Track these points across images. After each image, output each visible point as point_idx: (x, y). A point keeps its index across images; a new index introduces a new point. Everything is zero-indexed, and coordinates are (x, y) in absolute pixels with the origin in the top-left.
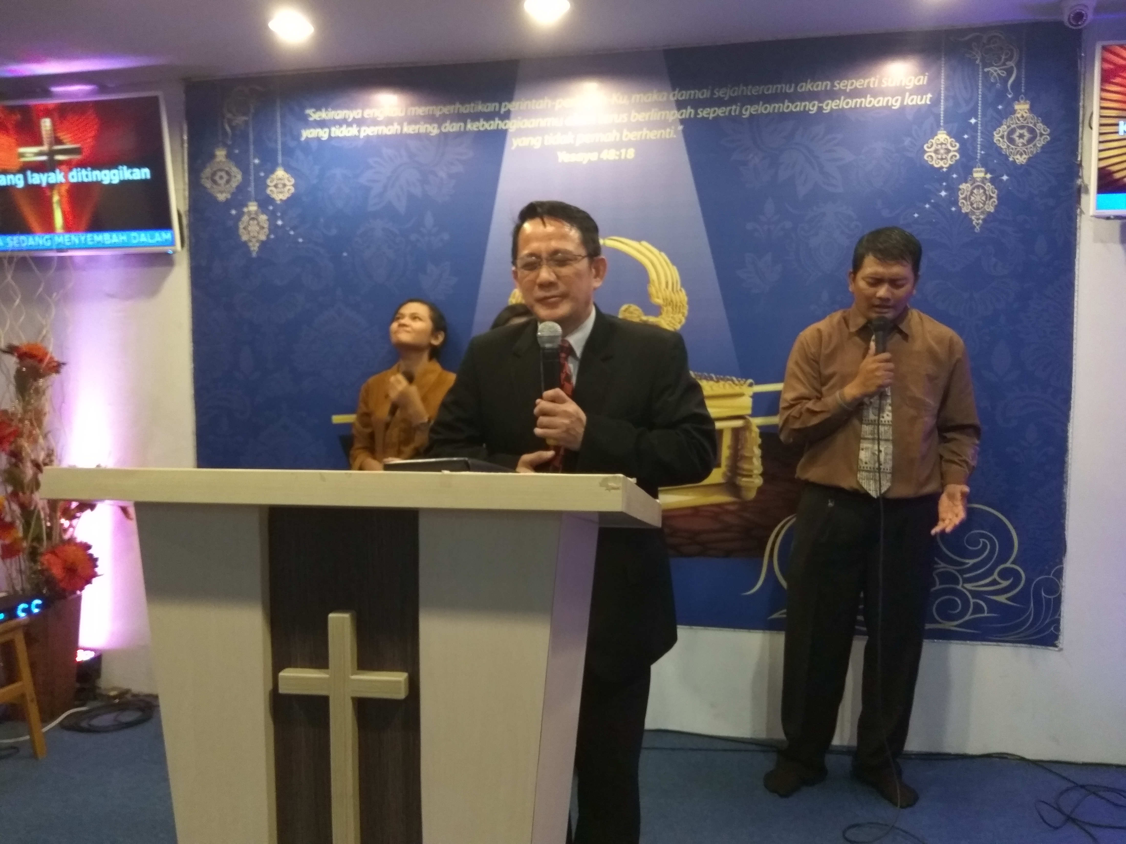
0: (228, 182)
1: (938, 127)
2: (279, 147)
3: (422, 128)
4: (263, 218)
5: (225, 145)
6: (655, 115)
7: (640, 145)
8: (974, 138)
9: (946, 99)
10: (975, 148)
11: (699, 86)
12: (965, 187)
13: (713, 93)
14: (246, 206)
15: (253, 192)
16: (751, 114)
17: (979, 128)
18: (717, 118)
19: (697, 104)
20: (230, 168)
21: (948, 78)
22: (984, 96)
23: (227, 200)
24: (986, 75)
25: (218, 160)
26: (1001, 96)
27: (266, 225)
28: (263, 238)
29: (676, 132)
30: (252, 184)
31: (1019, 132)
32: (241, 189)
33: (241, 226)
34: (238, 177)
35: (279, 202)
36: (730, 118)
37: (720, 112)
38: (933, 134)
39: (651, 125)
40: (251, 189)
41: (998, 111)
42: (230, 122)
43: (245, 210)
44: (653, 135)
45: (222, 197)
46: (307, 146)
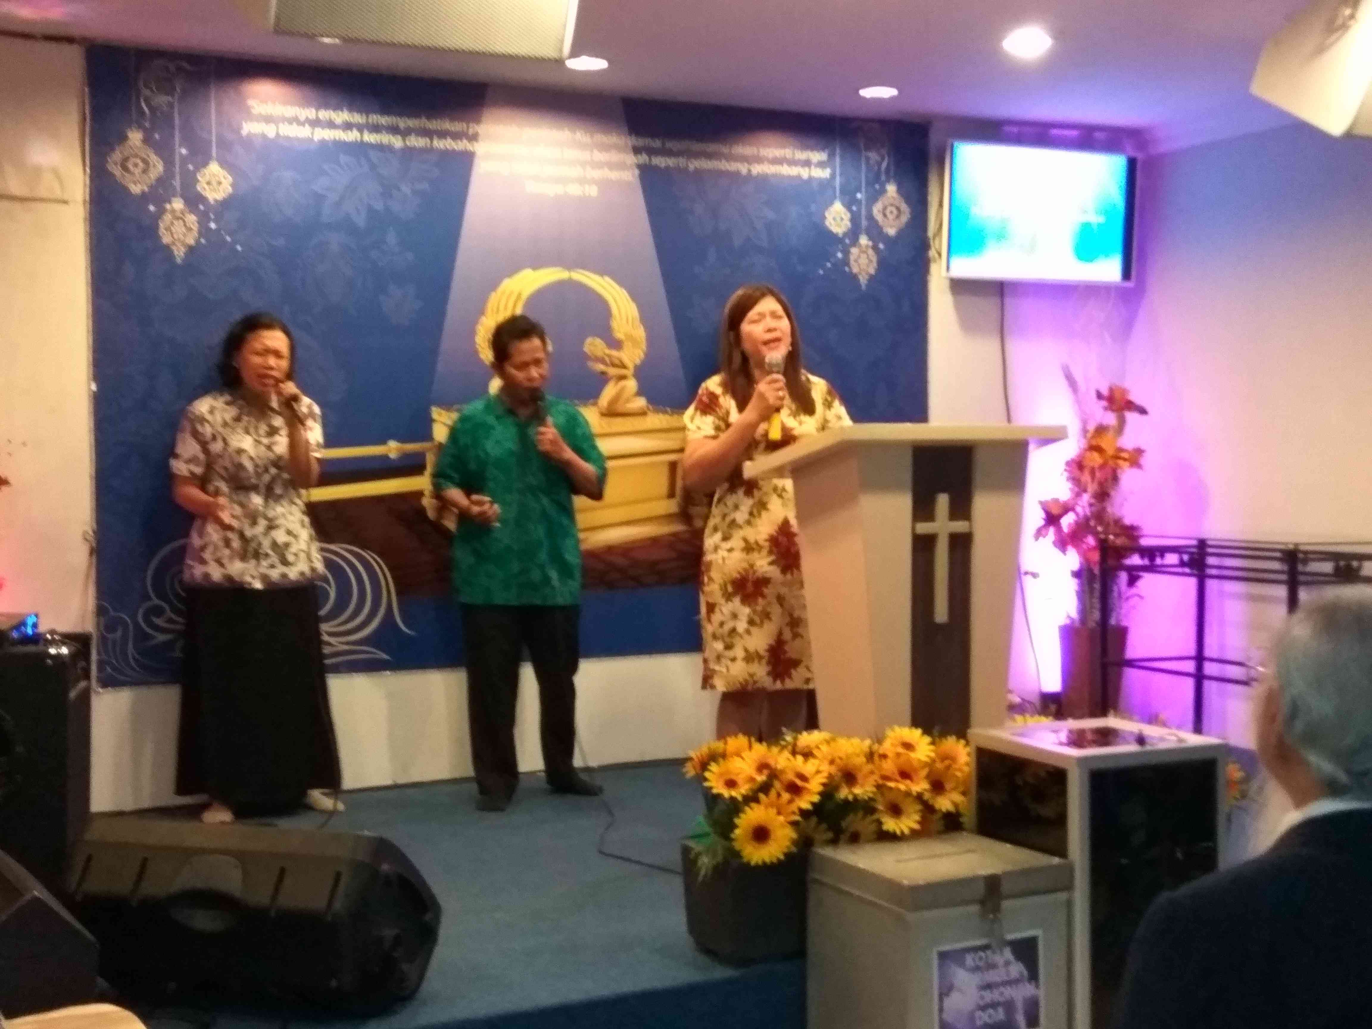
0: (145, 171)
1: (835, 198)
2: (214, 139)
3: (385, 138)
4: (192, 219)
5: (140, 127)
6: (614, 157)
7: (604, 185)
8: (859, 210)
9: (841, 175)
10: (861, 219)
11: (653, 135)
12: (854, 251)
13: (663, 144)
14: (170, 202)
15: (178, 189)
16: (696, 168)
17: (864, 202)
18: (667, 168)
19: (651, 152)
20: (148, 156)
21: (842, 157)
22: (867, 177)
23: (143, 193)
24: (868, 159)
25: (130, 143)
26: (877, 178)
27: (195, 227)
28: (191, 241)
29: (633, 175)
30: (178, 177)
31: (889, 209)
32: (163, 181)
33: (161, 225)
34: (158, 167)
35: (212, 202)
36: (678, 169)
37: (670, 162)
38: (831, 203)
39: (611, 166)
40: (177, 183)
41: (876, 191)
42: (147, 101)
43: (168, 206)
44: (614, 175)
45: (136, 189)
46: (248, 142)
